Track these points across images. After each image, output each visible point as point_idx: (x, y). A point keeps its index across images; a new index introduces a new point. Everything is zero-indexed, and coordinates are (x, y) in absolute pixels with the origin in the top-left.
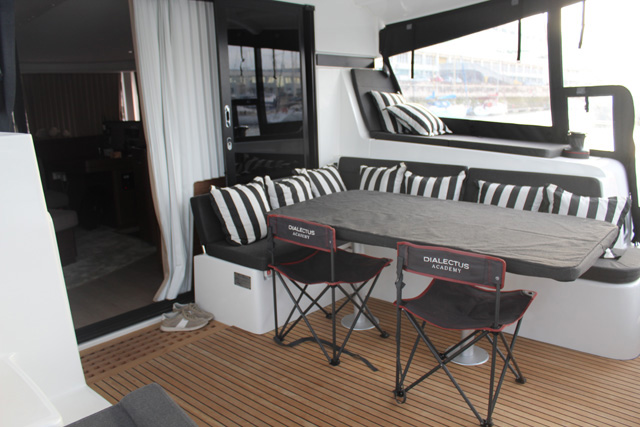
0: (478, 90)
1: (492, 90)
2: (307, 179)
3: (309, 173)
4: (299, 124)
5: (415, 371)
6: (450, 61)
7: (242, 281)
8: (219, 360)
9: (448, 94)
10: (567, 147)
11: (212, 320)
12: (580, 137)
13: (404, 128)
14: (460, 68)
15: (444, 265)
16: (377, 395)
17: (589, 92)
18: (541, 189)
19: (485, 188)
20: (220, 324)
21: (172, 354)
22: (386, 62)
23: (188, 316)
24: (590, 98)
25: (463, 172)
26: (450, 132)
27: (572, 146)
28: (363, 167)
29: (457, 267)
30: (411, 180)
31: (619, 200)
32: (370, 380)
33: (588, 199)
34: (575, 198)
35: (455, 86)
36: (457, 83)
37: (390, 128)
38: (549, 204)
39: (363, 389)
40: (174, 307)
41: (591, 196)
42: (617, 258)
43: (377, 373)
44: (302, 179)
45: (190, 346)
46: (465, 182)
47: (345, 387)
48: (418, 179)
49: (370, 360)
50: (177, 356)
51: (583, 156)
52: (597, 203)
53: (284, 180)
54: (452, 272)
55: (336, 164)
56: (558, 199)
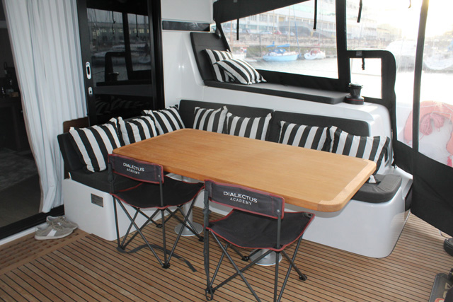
0: (305, 41)
1: (316, 41)
2: (152, 119)
3: (154, 113)
4: (148, 72)
5: (224, 271)
6: (287, 20)
7: (97, 200)
8: (75, 264)
9: (284, 44)
10: (348, 95)
11: (77, 229)
12: (358, 88)
13: (230, 78)
14: (294, 25)
15: (239, 198)
16: (193, 293)
17: (365, 54)
18: (326, 129)
19: (285, 127)
20: (83, 232)
21: (40, 260)
22: (219, 27)
23: (57, 227)
24: (366, 60)
25: (270, 114)
26: (265, 81)
27: (352, 94)
28: (196, 108)
29: (248, 200)
30: (231, 119)
31: (381, 139)
32: (189, 280)
33: (359, 138)
34: (350, 136)
35: (289, 39)
36: (291, 36)
37: (219, 78)
38: (331, 140)
39: (183, 288)
40: (47, 219)
41: (361, 136)
42: (378, 183)
43: (196, 273)
44: (148, 118)
45: (56, 252)
46: (270, 121)
47: (170, 287)
48: (236, 119)
49: (192, 262)
50: (43, 261)
51: (359, 102)
52: (366, 141)
53: (134, 120)
54: (245, 204)
55: (177, 106)
56: (337, 137)
